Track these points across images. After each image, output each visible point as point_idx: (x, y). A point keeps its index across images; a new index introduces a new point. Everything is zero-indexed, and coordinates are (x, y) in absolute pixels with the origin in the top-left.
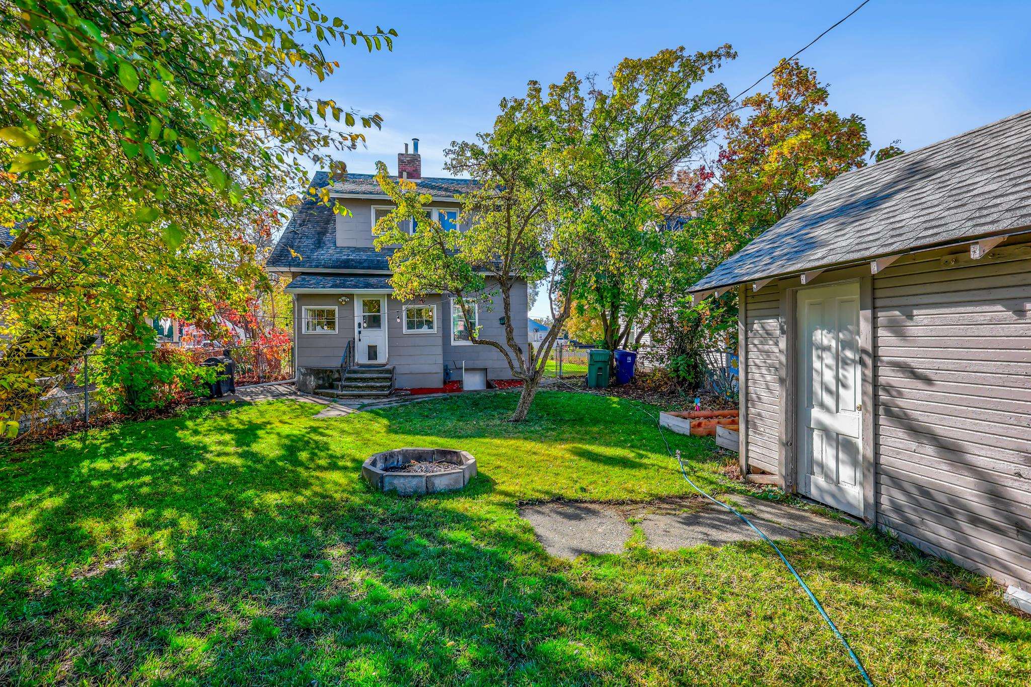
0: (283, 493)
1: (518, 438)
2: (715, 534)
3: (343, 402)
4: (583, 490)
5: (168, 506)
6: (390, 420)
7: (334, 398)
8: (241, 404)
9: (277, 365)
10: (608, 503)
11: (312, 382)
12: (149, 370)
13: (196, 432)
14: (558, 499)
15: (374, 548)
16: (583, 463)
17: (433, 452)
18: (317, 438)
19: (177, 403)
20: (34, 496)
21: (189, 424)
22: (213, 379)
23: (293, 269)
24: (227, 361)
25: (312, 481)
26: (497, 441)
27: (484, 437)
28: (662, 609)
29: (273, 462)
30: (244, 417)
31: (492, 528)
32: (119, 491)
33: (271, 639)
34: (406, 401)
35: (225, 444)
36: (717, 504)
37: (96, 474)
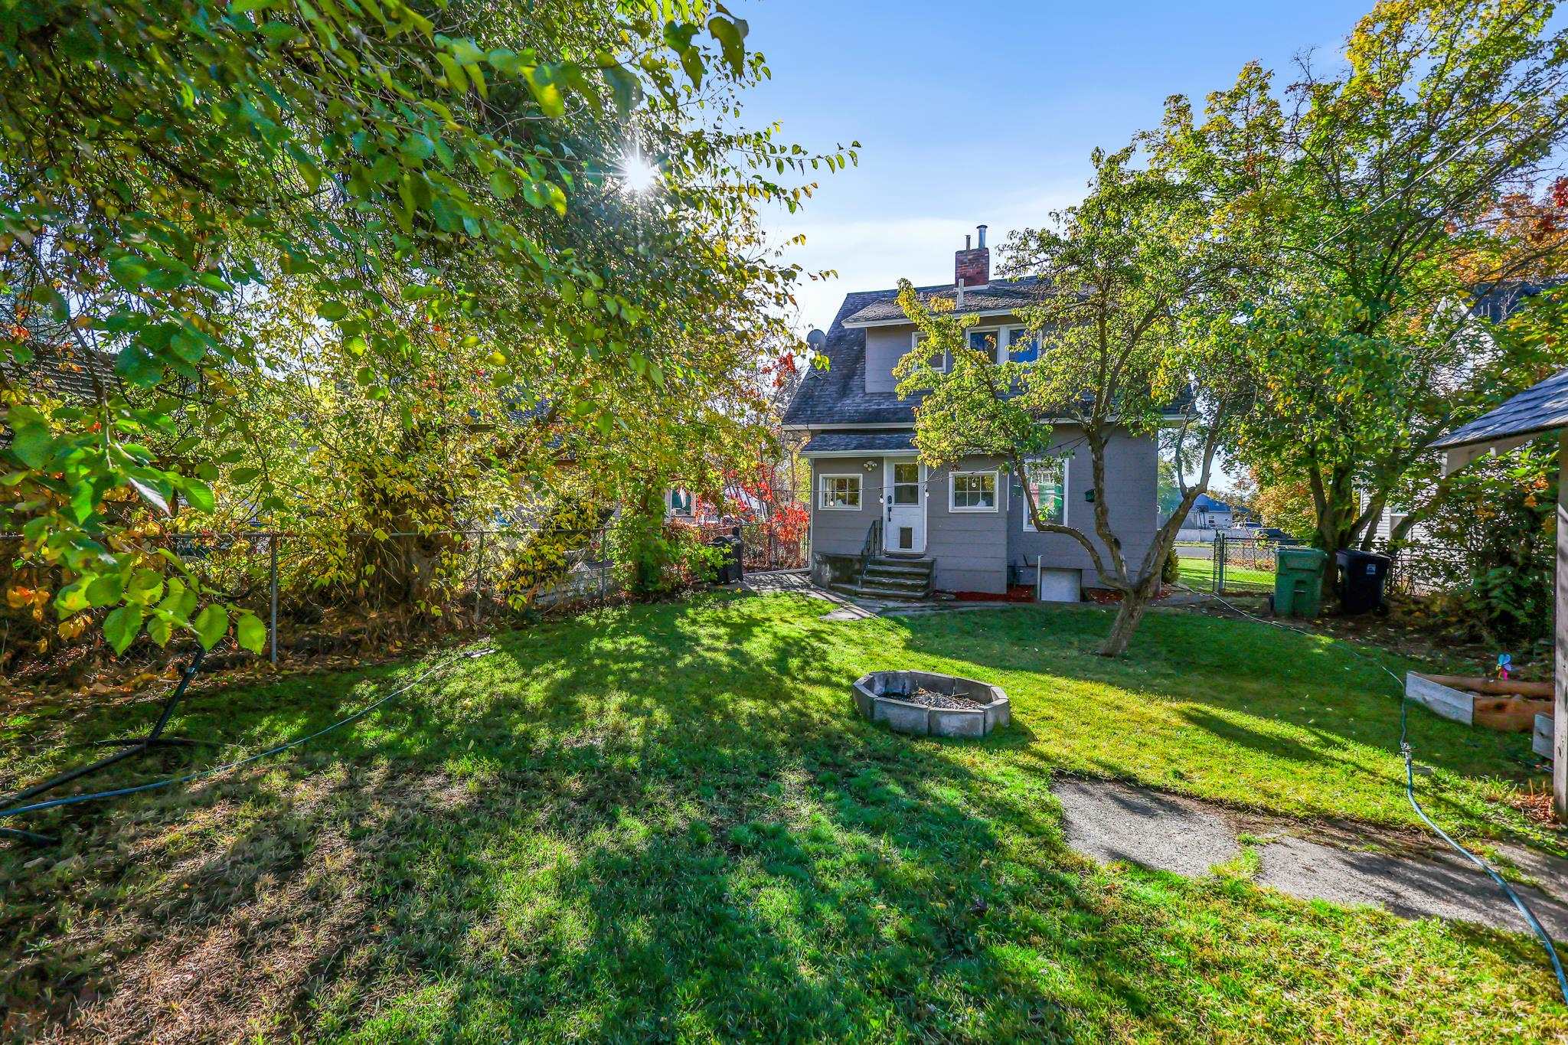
0: (760, 703)
1: (1098, 681)
2: (1416, 898)
3: (862, 602)
4: (1179, 775)
5: (650, 695)
6: (914, 632)
7: (853, 596)
8: (747, 593)
9: (792, 549)
10: (1219, 803)
11: (827, 573)
12: (658, 548)
13: (694, 622)
14: (1127, 780)
15: (836, 783)
16: (1201, 736)
17: (953, 682)
18: (816, 644)
19: (685, 588)
20: (551, 667)
21: (690, 612)
22: (720, 562)
23: (812, 427)
24: (735, 542)
25: (795, 695)
26: (1061, 681)
27: (1043, 672)
28: (1222, 969)
29: (759, 665)
30: (745, 610)
31: (998, 795)
32: (613, 673)
33: (701, 844)
34: (945, 608)
35: (718, 638)
36: (1463, 856)
37: (600, 653)
